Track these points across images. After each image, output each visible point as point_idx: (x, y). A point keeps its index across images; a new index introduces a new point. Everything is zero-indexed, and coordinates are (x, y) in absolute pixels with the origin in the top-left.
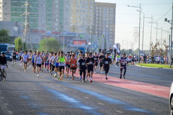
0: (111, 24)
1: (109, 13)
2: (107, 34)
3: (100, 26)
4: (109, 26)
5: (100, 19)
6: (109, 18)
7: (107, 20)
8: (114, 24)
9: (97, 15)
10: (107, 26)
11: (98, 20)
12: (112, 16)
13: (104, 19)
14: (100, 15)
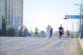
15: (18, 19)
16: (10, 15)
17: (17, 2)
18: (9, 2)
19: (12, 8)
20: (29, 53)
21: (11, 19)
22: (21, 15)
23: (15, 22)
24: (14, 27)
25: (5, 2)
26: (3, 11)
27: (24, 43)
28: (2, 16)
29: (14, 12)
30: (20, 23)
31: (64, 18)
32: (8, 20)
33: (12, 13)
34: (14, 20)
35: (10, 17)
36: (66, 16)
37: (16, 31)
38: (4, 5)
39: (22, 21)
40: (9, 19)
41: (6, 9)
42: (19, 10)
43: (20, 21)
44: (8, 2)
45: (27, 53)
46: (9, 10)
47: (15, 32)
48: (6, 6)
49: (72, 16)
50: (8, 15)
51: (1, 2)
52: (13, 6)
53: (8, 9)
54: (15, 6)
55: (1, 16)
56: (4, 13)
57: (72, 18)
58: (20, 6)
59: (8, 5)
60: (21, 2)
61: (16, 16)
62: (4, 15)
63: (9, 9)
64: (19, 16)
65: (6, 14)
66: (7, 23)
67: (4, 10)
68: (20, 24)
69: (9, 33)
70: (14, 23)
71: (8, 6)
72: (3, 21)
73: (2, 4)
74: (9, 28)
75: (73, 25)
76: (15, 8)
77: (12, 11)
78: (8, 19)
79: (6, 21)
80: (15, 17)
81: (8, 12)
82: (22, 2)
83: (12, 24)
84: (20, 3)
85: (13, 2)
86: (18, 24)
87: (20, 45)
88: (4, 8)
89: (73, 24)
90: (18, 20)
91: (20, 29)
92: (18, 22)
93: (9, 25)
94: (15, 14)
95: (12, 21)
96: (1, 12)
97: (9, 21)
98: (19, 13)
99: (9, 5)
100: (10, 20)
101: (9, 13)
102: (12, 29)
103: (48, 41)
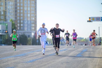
0: (33, 14)
1: (30, 3)
2: (29, 23)
3: (22, 15)
4: (31, 15)
5: (22, 8)
6: (30, 7)
7: (29, 9)
8: (36, 13)
9: (18, 5)
10: (29, 15)
11: (20, 10)
12: (33, 5)
13: (25, 9)
14: (22, 5)
15: (31, 23)
16: (21, 18)
17: (29, 2)
18: (20, 3)
19: (23, 10)
20: (45, 65)
21: (22, 23)
22: (34, 18)
23: (27, 27)
24: (27, 33)
25: (14, 3)
26: (12, 14)
27: (38, 53)
28: (12, 21)
29: (25, 15)
30: (33, 28)
31: (88, 21)
32: (18, 25)
33: (23, 16)
34: (26, 24)
35: (22, 22)
36: (90, 18)
37: (29, 39)
38: (13, 7)
39: (35, 25)
40: (20, 23)
41: (16, 11)
42: (32, 12)
43: (33, 25)
44: (18, 3)
45: (42, 64)
46: (20, 13)
47: (27, 39)
48: (16, 8)
49: (98, 18)
50: (18, 18)
51: (10, 3)
52: (25, 8)
53: (18, 11)
54: (27, 7)
55: (10, 20)
56: (14, 16)
57: (98, 20)
58: (33, 7)
59: (18, 6)
60: (34, 2)
61: (29, 19)
62: (14, 19)
63: (20, 11)
64: (32, 19)
65: (16, 18)
66: (17, 28)
67: (14, 13)
68: (33, 30)
69: (20, 41)
70: (26, 29)
71: (18, 8)
72: (12, 26)
73: (12, 5)
74: (20, 35)
75: (99, 30)
76: (27, 10)
77: (24, 14)
78: (18, 23)
79: (16, 26)
80: (27, 21)
81: (18, 15)
82: (36, 3)
83: (24, 30)
84: (33, 4)
85: (25, 2)
86: (31, 29)
87: (34, 55)
88: (14, 11)
89: (99, 27)
90: (31, 25)
91: (34, 36)
92: (31, 27)
93: (20, 31)
94: (27, 17)
95: (24, 27)
96: (11, 15)
97: (20, 26)
98: (32, 16)
99: (20, 6)
100: (22, 25)
101: (20, 16)
102: (24, 36)
103: (68, 50)
